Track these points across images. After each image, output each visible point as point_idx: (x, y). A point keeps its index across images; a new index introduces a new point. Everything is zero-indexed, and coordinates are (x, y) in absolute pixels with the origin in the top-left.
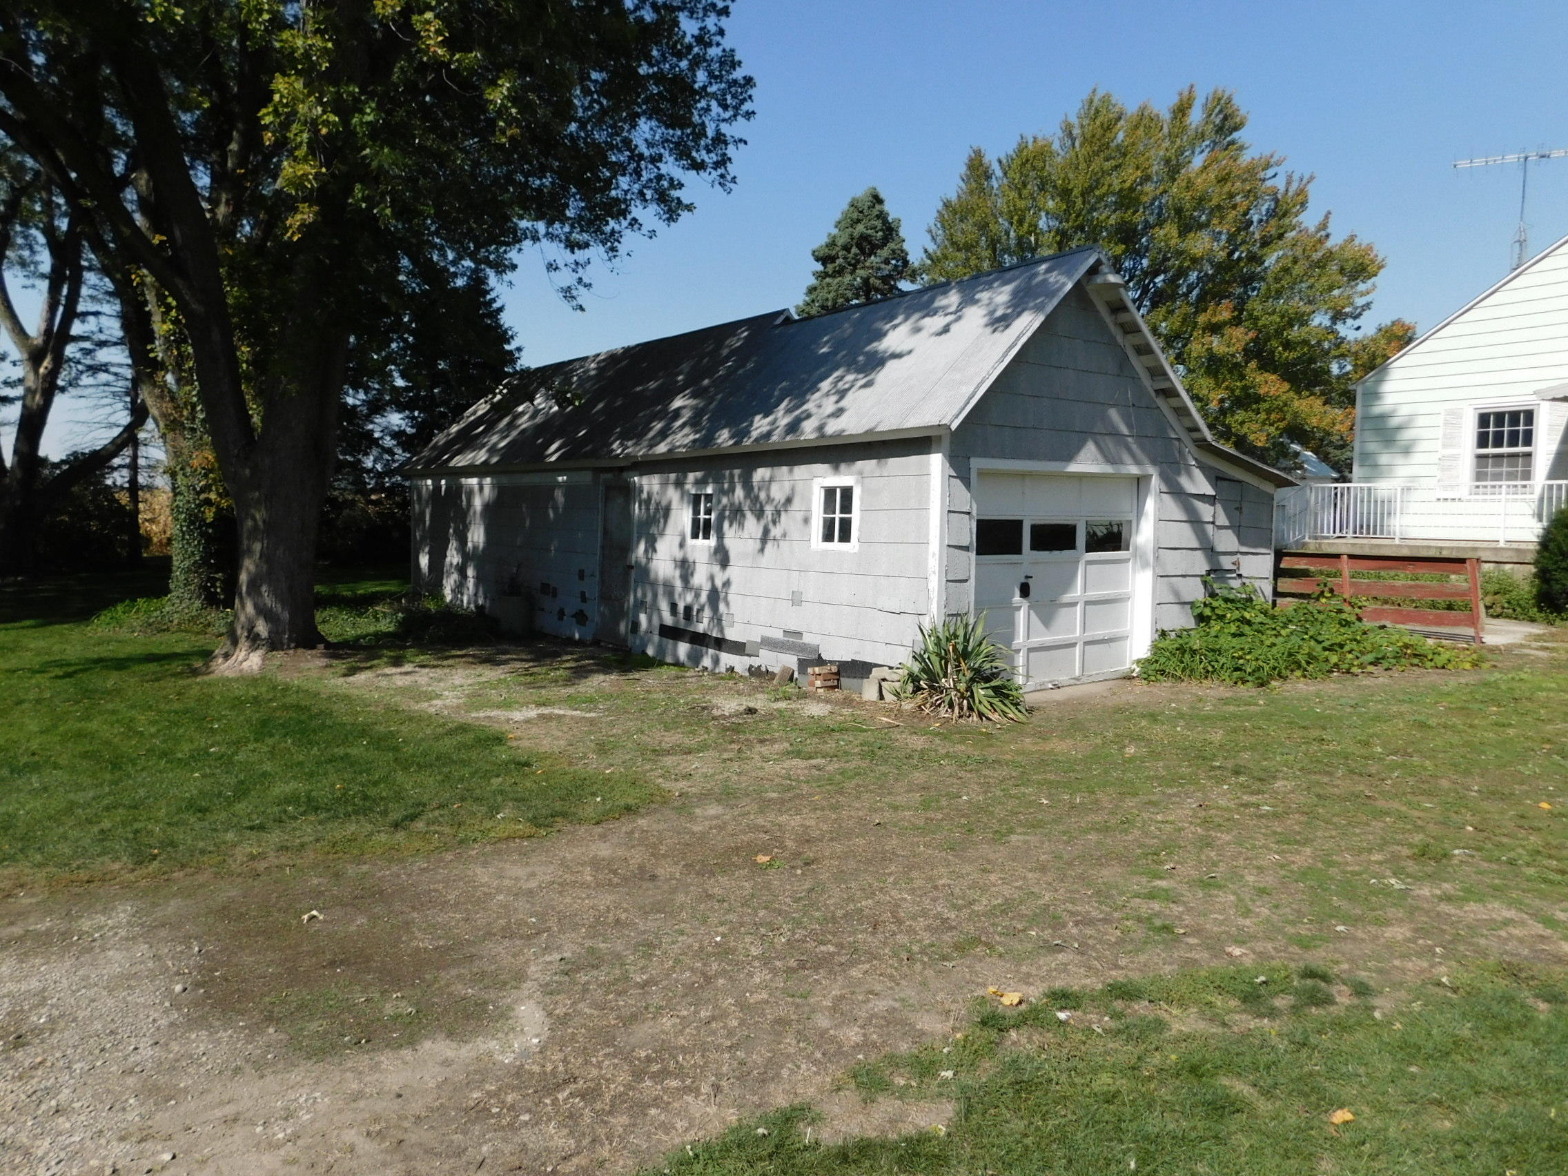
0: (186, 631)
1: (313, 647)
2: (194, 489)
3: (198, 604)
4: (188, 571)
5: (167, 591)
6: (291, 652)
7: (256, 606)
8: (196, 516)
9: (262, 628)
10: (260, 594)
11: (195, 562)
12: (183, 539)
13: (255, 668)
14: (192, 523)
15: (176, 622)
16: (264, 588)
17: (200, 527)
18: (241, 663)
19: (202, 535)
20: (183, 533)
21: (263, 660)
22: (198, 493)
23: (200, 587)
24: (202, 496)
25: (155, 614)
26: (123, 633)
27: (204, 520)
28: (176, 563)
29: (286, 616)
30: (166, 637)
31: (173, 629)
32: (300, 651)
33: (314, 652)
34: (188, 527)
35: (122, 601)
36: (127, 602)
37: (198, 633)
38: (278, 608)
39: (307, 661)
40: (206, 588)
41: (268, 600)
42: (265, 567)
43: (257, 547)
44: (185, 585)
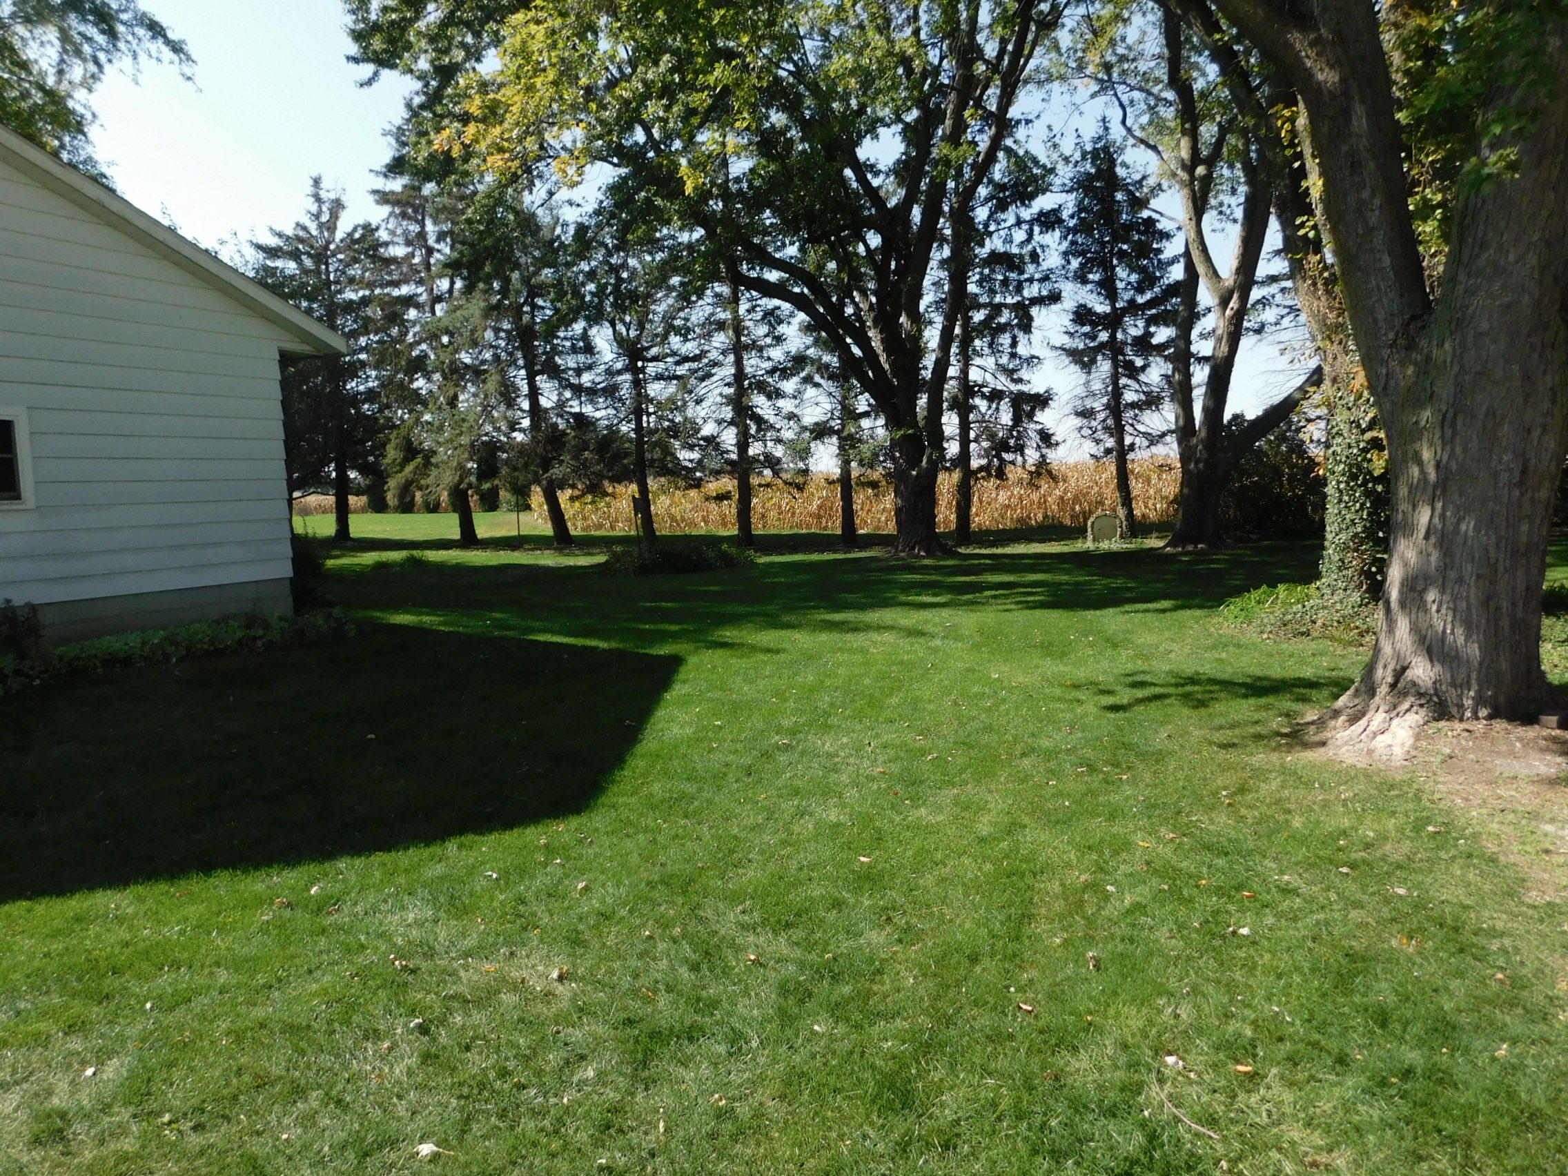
0: (1332, 639)
1: (1529, 718)
2: (1359, 426)
3: (1356, 597)
4: (1346, 548)
5: (1318, 576)
6: (1480, 726)
7: (1415, 629)
8: (1359, 466)
9: (1422, 671)
10: (1422, 607)
11: (1356, 535)
12: (1340, 501)
13: (1398, 752)
14: (1354, 477)
15: (1319, 623)
16: (1432, 596)
17: (1365, 483)
18: (1375, 735)
19: (1367, 494)
20: (1341, 491)
21: (1417, 737)
22: (1363, 432)
23: (1362, 572)
24: (1369, 435)
25: (1295, 608)
26: (1251, 634)
27: (1370, 472)
28: (1329, 536)
29: (1474, 651)
30: (1302, 644)
31: (1315, 634)
32: (1500, 725)
33: (1531, 732)
34: (1347, 483)
35: (1257, 587)
36: (1264, 587)
37: (1350, 643)
38: (1457, 637)
39: (1512, 753)
40: (1369, 575)
41: (1440, 619)
42: (1435, 557)
43: (1424, 517)
44: (1339, 568)
